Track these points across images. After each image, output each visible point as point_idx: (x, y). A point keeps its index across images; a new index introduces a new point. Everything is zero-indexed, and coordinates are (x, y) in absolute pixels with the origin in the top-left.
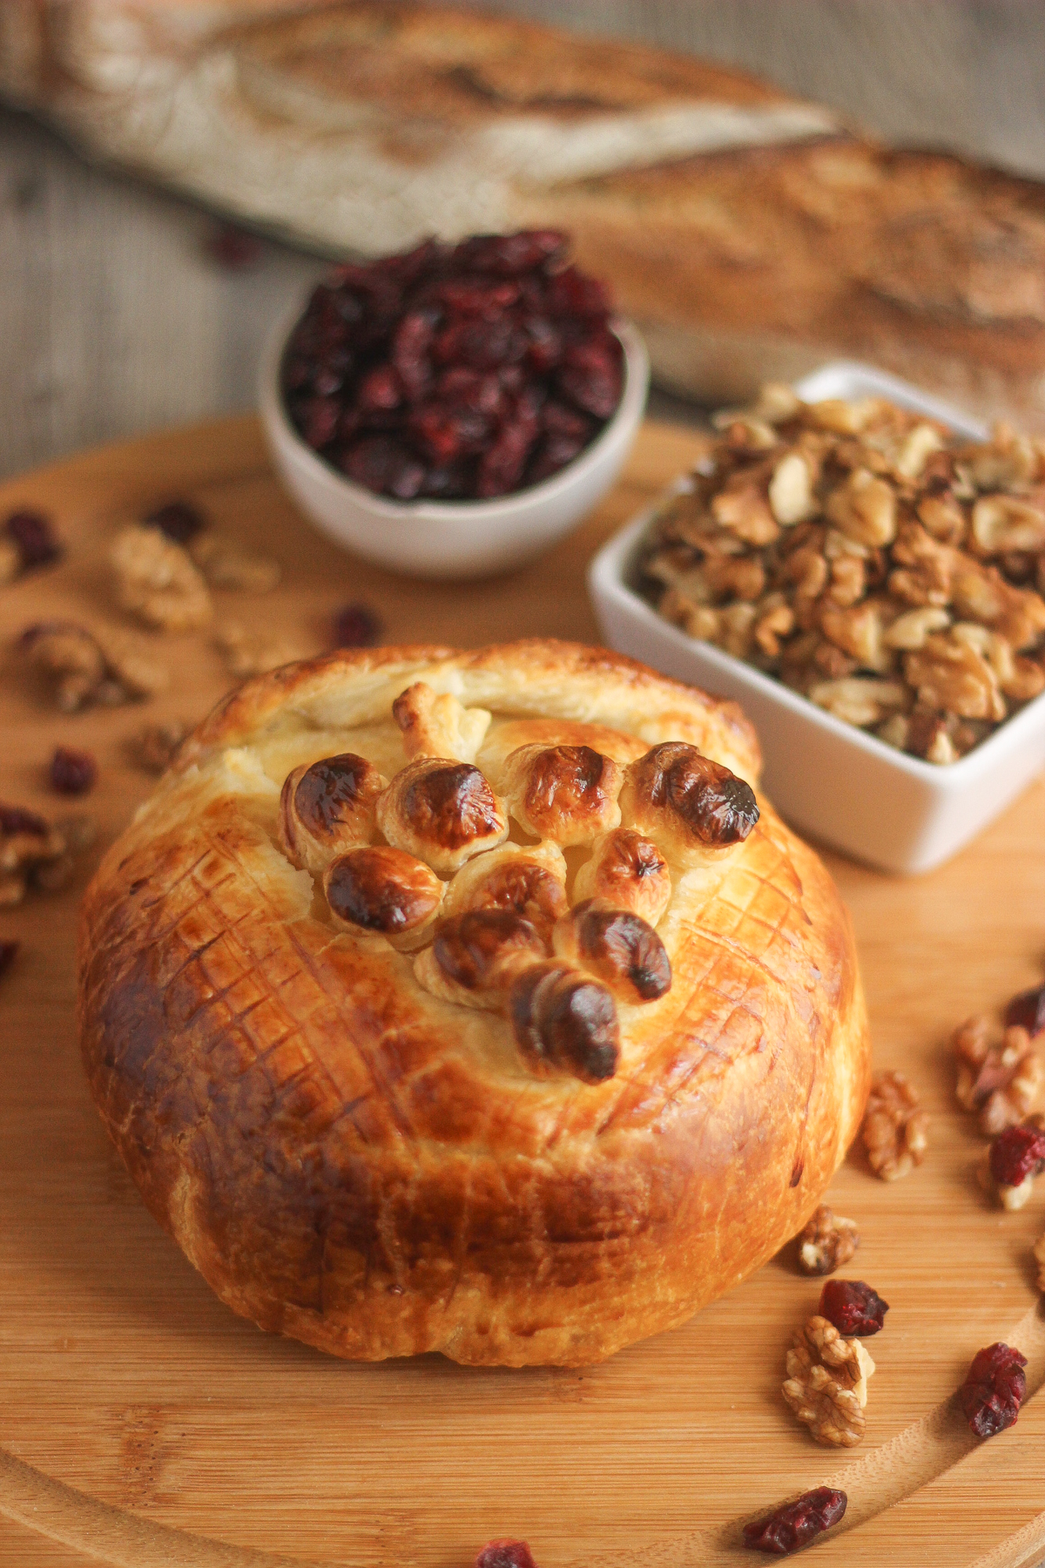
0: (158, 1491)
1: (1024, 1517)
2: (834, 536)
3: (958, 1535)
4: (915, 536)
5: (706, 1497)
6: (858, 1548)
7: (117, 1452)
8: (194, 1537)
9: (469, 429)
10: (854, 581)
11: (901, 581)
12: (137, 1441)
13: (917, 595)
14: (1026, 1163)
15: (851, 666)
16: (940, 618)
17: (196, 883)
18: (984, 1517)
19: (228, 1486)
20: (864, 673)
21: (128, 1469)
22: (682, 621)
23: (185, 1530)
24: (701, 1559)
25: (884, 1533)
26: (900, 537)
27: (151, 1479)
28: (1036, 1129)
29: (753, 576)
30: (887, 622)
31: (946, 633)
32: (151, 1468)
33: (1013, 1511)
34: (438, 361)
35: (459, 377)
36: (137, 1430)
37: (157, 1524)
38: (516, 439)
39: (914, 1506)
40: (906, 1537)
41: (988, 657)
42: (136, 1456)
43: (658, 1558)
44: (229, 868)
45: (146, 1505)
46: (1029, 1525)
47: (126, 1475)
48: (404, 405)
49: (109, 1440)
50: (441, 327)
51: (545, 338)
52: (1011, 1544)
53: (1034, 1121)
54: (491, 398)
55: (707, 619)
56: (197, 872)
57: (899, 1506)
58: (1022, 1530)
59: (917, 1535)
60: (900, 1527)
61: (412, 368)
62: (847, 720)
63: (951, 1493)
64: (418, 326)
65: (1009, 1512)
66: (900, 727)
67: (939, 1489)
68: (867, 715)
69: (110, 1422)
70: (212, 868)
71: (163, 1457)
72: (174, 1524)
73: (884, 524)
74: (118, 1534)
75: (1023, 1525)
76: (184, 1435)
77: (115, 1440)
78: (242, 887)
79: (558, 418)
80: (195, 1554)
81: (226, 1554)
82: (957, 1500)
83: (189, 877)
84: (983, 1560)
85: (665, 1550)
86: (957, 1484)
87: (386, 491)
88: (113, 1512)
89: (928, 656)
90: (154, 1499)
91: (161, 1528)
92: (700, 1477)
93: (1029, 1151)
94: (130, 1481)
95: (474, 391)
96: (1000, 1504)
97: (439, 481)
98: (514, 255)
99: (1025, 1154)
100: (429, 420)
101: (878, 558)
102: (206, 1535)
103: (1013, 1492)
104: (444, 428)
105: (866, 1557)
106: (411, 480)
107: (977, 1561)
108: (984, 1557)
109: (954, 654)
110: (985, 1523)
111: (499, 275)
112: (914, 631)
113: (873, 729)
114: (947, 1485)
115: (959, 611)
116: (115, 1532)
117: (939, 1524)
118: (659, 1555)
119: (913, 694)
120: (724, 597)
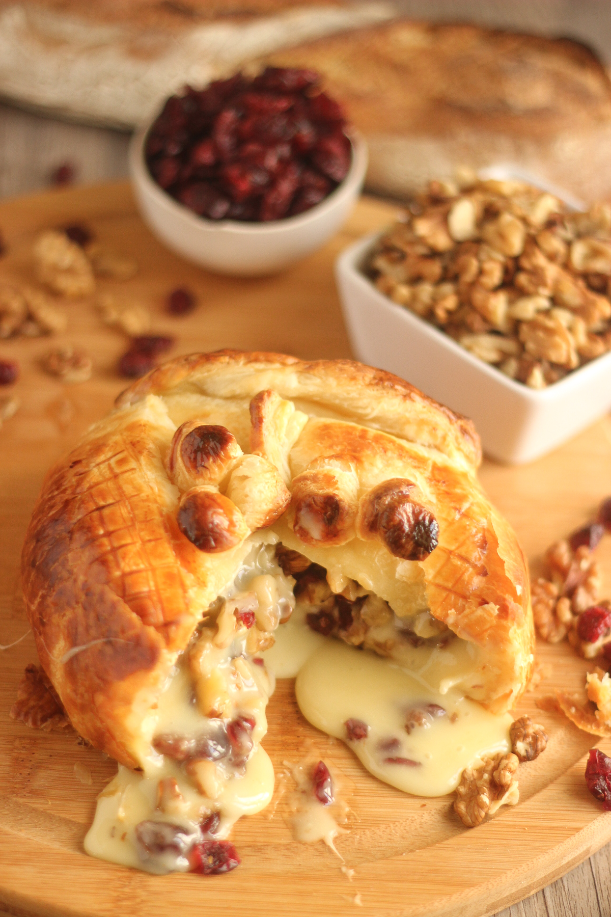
0: (32, 788)
1: (570, 833)
2: (485, 248)
3: (528, 840)
4: (534, 254)
5: (373, 810)
6: (466, 845)
7: (9, 764)
8: (53, 816)
9: (258, 178)
10: (495, 275)
11: (523, 279)
12: (21, 758)
13: (531, 288)
14: (600, 629)
15: (487, 327)
16: (544, 303)
17: (110, 468)
18: (545, 831)
19: (77, 787)
20: (495, 332)
21: (15, 774)
22: (389, 293)
23: (48, 811)
24: (369, 847)
25: (483, 837)
26: (525, 253)
27: (29, 781)
28: (607, 609)
29: (434, 268)
30: (511, 302)
31: (547, 313)
32: (29, 774)
33: (563, 828)
34: (240, 139)
35: (253, 148)
36: (22, 751)
37: (31, 807)
38: (286, 187)
39: (502, 822)
40: (496, 840)
41: (571, 329)
42: (20, 767)
43: (342, 845)
44: (133, 464)
45: (25, 795)
46: (572, 837)
47: (13, 777)
48: (219, 164)
49: (4, 756)
50: (243, 118)
51: (306, 131)
52: (561, 848)
53: (604, 604)
54: (272, 161)
55: (404, 291)
56: (113, 461)
57: (493, 821)
58: (568, 840)
59: (503, 839)
60: (493, 834)
61: (225, 140)
62: (481, 358)
63: (525, 816)
64: (229, 117)
65: (561, 829)
66: (513, 366)
67: (518, 813)
68: (494, 356)
69: (3, 746)
70: (121, 462)
71: (37, 768)
72: (42, 808)
73: (516, 244)
74: (6, 812)
75: (568, 837)
76: (51, 756)
77: (8, 756)
78: (137, 478)
79: (311, 179)
80: (53, 827)
81: (73, 828)
82: (529, 820)
83: (107, 463)
84: (543, 856)
85: (346, 840)
86: (529, 811)
87: (205, 214)
88: (4, 799)
89: (534, 325)
90: (30, 792)
91: (33, 810)
92: (369, 798)
93: (603, 622)
94: (16, 781)
95: (261, 156)
96: (555, 824)
97: (238, 211)
98: (289, 81)
99: (600, 624)
100: (234, 172)
101: (511, 264)
102: (61, 815)
103: (563, 817)
104: (243, 176)
105: (470, 850)
106: (221, 208)
107: (540, 857)
108: (544, 855)
109: (550, 324)
110: (546, 835)
111: (280, 91)
112: (528, 309)
113: (497, 365)
114: (523, 811)
115: (556, 301)
116: (4, 811)
117: (517, 833)
118: (342, 843)
119: (522, 347)
120: (415, 280)
